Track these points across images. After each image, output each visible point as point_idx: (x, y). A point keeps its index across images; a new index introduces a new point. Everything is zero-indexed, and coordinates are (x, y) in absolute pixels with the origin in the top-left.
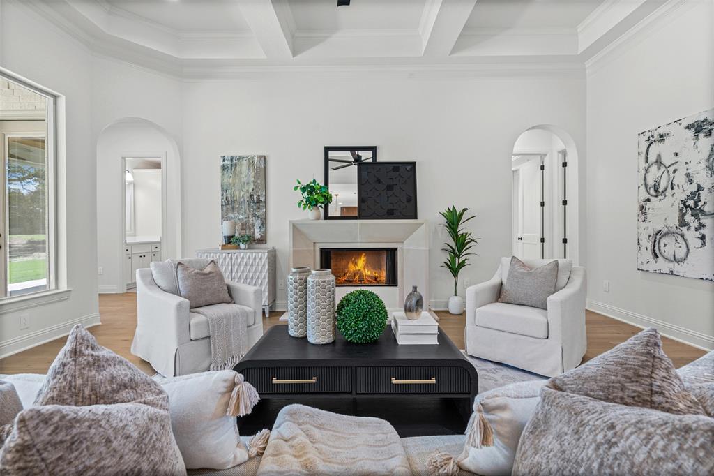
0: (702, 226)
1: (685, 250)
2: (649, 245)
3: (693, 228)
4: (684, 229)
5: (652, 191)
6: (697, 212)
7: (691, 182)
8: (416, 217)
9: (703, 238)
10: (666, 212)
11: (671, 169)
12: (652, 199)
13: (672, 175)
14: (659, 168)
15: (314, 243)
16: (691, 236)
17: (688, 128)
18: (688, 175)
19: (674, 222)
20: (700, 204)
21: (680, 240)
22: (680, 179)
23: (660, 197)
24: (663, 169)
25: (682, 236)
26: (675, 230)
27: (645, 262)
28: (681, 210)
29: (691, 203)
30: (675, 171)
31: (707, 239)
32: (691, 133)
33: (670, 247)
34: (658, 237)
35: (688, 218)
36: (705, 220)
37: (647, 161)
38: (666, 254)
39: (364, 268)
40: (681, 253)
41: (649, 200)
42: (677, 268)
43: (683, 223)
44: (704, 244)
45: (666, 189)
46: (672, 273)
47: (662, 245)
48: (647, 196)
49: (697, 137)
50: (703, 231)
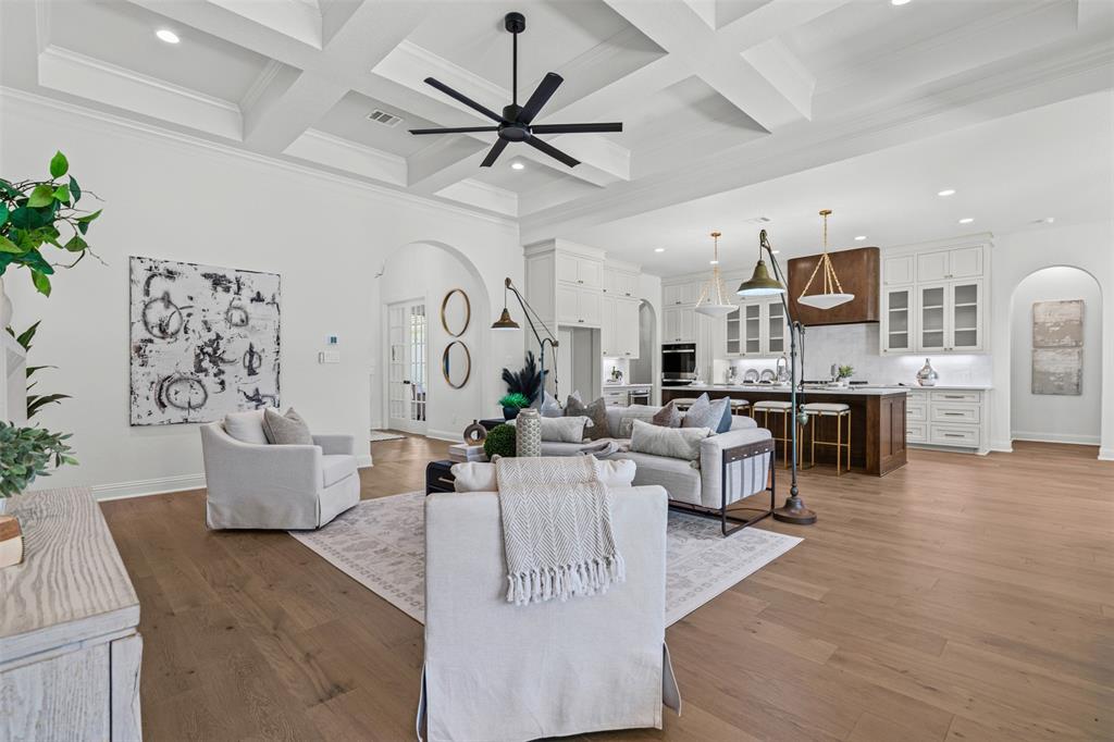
0: (221, 372)
1: (203, 396)
2: (152, 395)
3: (211, 374)
4: (202, 376)
5: (156, 331)
6: (216, 359)
7: (209, 330)
9: (222, 383)
10: (175, 356)
11: (185, 312)
12: (156, 340)
13: (186, 318)
14: (167, 307)
16: (210, 382)
17: (206, 276)
18: (205, 323)
19: (188, 366)
20: (219, 352)
21: (196, 385)
22: (195, 324)
23: (168, 340)
24: (172, 309)
25: (199, 382)
26: (190, 376)
27: (144, 415)
28: (197, 356)
29: (210, 350)
30: (189, 315)
31: (227, 384)
32: (209, 283)
33: (182, 394)
34: (166, 384)
35: (206, 364)
36: (222, 366)
37: (147, 293)
38: (178, 403)
40: (197, 399)
41: (151, 341)
42: (193, 415)
43: (200, 369)
44: (223, 389)
45: (177, 332)
46: (186, 421)
47: (172, 391)
48: (148, 336)
49: (215, 288)
50: (222, 377)
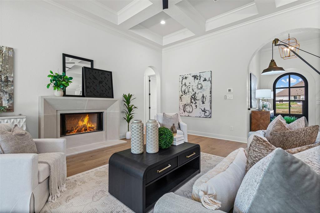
0: (196, 103)
1: (192, 109)
2: (183, 108)
3: (194, 103)
4: (192, 104)
5: (183, 93)
6: (195, 99)
7: (193, 91)
8: (113, 97)
9: (196, 106)
10: (187, 99)
11: (188, 87)
12: (183, 95)
13: (189, 89)
14: (185, 86)
15: (57, 110)
16: (193, 105)
17: (193, 76)
18: (193, 89)
19: (189, 102)
20: (196, 97)
21: (191, 107)
22: (191, 90)
23: (186, 95)
24: (186, 87)
25: (191, 105)
26: (189, 104)
27: (181, 113)
28: (191, 98)
29: (193, 97)
30: (189, 88)
31: (197, 106)
32: (193, 78)
33: (188, 109)
34: (185, 106)
35: (193, 101)
36: (196, 101)
37: (182, 84)
38: (187, 111)
39: (88, 123)
40: (191, 111)
41: (182, 95)
42: (190, 114)
43: (192, 102)
44: (196, 108)
45: (187, 92)
46: (189, 116)
47: (186, 108)
48: (182, 94)
49: (195, 79)
50: (196, 104)
